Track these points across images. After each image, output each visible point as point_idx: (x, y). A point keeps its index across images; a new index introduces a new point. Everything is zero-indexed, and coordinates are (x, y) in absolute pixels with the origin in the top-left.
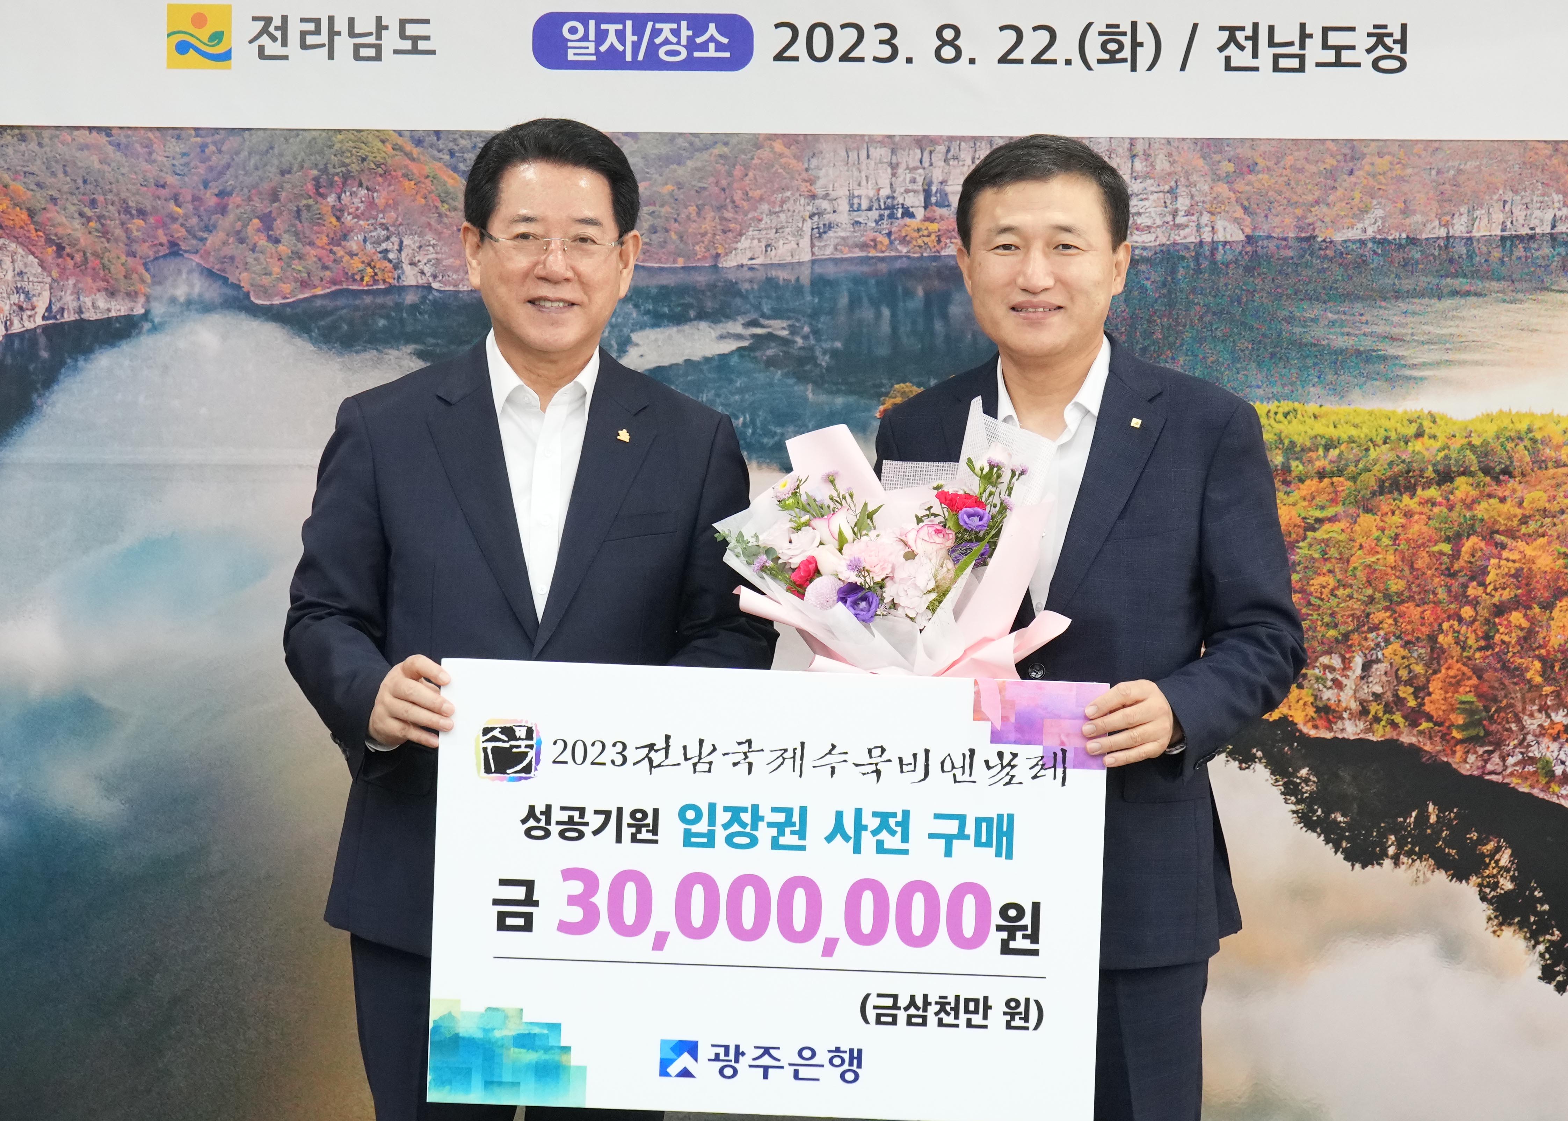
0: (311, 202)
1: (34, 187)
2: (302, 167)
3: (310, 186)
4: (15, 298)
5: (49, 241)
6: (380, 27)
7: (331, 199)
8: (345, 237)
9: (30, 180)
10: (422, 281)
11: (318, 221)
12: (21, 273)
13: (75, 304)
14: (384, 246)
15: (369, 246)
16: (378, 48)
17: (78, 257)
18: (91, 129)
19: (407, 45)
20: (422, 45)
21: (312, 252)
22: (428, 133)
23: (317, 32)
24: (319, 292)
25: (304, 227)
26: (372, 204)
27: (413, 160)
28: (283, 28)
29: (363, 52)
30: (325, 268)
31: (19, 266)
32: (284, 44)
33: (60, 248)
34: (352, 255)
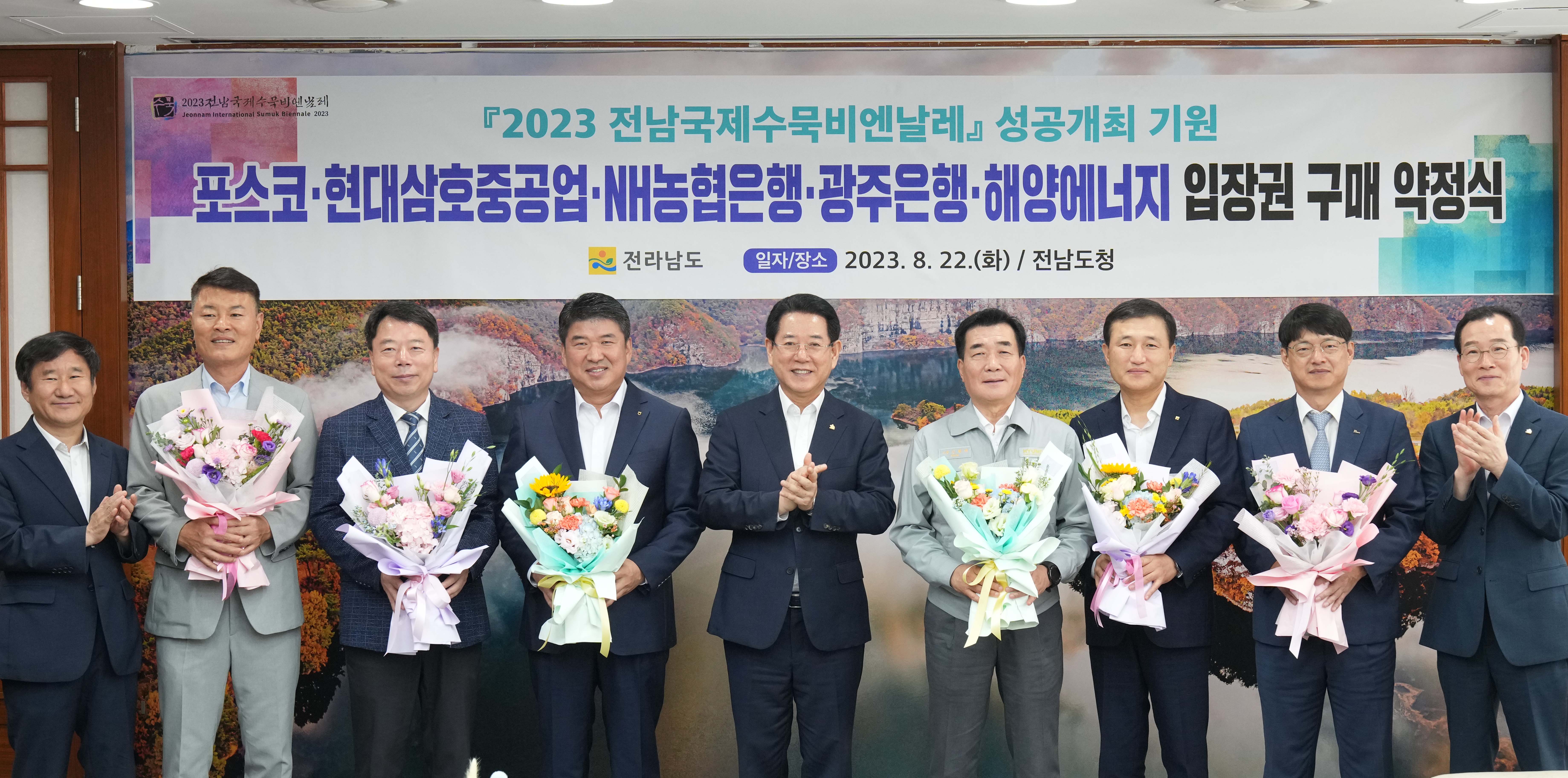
0: (650, 330)
1: (533, 325)
2: (647, 315)
3: (650, 323)
4: (526, 373)
5: (540, 348)
6: (679, 256)
7: (659, 329)
8: (665, 345)
9: (532, 323)
10: (698, 363)
11: (654, 338)
12: (528, 362)
13: (551, 374)
14: (682, 348)
15: (675, 349)
16: (678, 265)
17: (552, 355)
18: (557, 300)
19: (691, 263)
20: (697, 263)
21: (652, 351)
22: (700, 300)
23: (652, 258)
24: (655, 368)
25: (648, 341)
26: (676, 331)
27: (693, 312)
28: (638, 257)
29: (672, 266)
30: (657, 358)
31: (527, 359)
32: (639, 263)
33: (545, 351)
34: (668, 352)
